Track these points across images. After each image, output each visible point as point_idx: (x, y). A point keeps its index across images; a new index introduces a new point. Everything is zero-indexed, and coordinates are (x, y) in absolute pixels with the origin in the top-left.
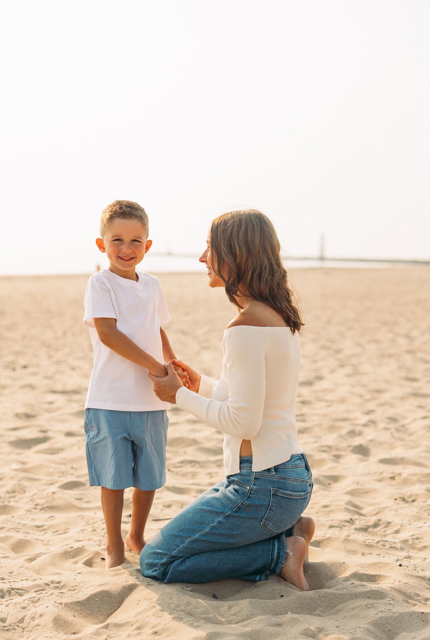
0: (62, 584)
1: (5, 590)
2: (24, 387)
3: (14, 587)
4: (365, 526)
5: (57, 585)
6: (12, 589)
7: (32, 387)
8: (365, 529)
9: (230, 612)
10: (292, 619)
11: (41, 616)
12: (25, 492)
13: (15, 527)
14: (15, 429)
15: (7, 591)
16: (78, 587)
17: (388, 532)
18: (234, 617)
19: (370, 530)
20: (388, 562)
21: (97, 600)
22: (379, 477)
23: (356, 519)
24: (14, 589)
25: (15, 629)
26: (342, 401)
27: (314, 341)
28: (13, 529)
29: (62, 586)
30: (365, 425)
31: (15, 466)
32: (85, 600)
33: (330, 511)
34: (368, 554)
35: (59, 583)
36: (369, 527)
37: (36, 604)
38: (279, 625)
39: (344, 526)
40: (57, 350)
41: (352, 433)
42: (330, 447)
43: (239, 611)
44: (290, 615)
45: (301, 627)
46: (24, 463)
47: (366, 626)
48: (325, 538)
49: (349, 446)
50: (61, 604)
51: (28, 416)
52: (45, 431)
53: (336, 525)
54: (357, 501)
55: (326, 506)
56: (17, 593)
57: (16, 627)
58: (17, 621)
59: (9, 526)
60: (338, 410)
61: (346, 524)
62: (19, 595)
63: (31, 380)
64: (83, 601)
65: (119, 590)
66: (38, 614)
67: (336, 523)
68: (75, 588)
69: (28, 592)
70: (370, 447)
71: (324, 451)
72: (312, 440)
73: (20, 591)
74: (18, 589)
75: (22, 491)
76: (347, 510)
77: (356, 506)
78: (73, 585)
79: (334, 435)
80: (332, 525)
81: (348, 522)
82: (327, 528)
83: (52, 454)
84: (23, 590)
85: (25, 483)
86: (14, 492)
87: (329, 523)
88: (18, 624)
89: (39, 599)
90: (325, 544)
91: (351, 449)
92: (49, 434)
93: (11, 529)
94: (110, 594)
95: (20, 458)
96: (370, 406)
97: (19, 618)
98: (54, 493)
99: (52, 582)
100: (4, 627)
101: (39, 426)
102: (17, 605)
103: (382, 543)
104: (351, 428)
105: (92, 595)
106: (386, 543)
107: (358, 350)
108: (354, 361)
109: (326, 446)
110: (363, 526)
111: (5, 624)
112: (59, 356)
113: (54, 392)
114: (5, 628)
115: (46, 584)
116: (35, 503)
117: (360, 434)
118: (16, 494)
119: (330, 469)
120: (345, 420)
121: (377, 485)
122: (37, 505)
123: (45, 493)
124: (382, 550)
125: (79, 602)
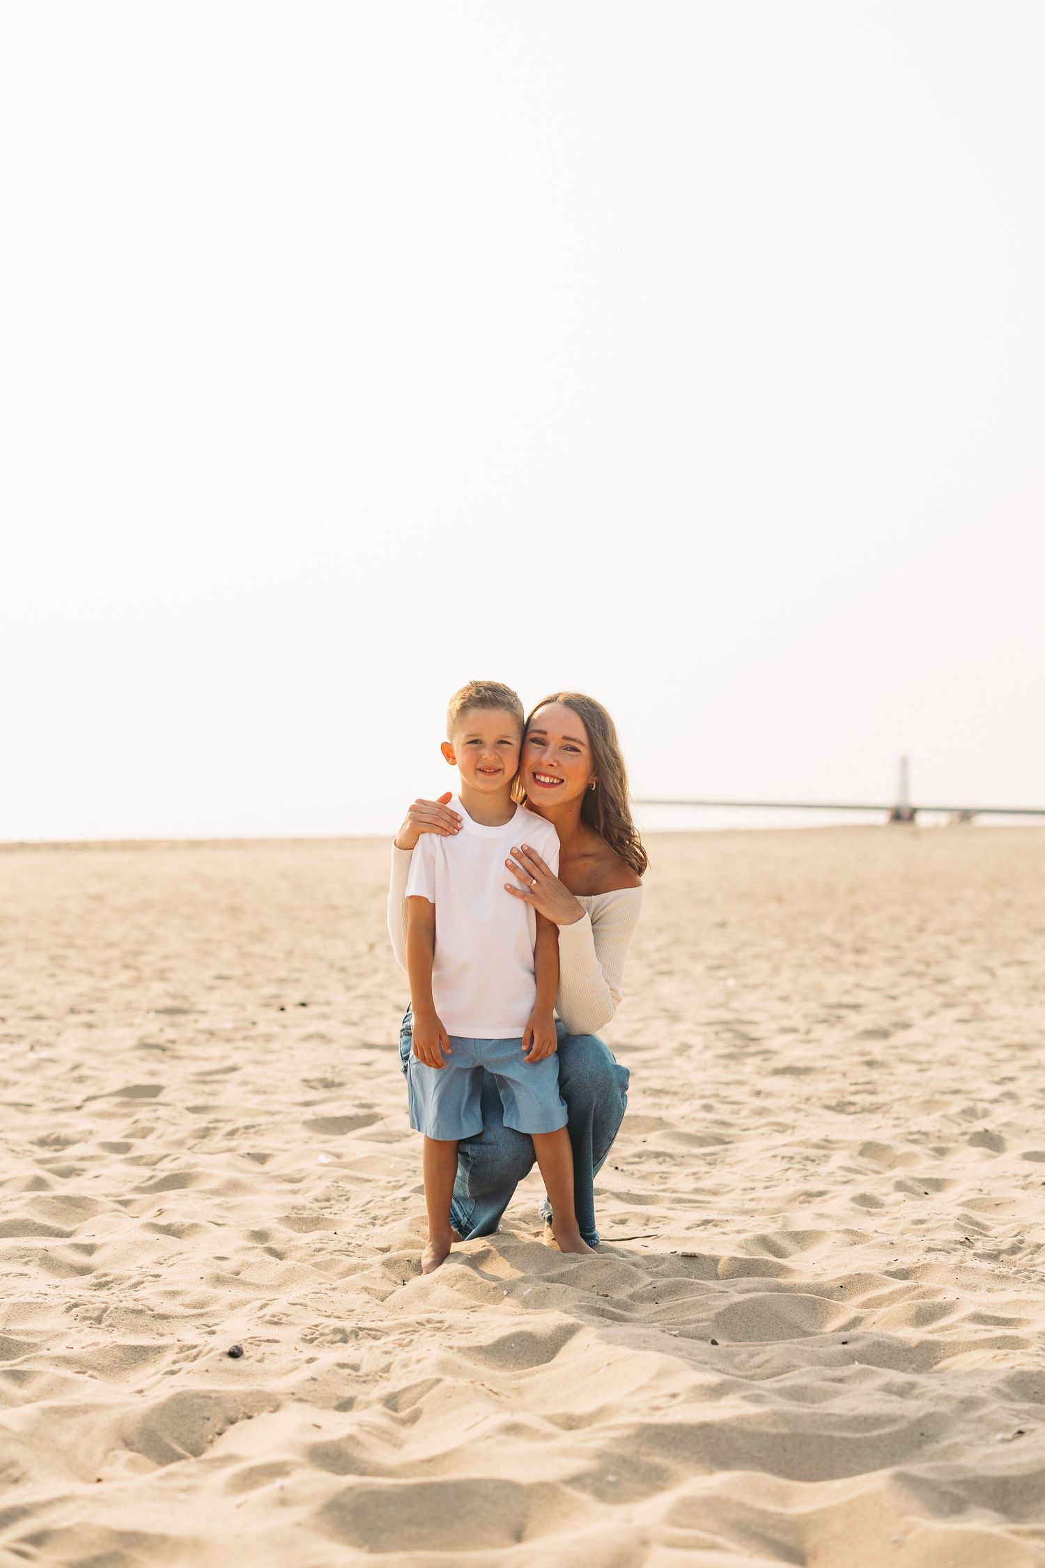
0: (446, 1325)
1: (348, 1330)
2: (309, 1037)
3: (364, 1327)
4: (994, 1250)
5: (438, 1325)
6: (360, 1328)
7: (323, 1038)
8: (994, 1256)
9: (750, 1364)
10: (863, 1370)
11: (418, 1361)
12: (348, 1200)
13: (343, 1249)
14: (307, 1104)
15: (352, 1332)
16: (474, 1329)
17: (1037, 1262)
18: (759, 1371)
19: (1004, 1257)
20: (1035, 1300)
21: (513, 1345)
22: (1022, 1183)
23: (977, 1240)
24: (364, 1329)
25: (376, 1381)
26: (950, 1062)
27: (890, 962)
28: (340, 1251)
29: (446, 1326)
30: (995, 1101)
31: (323, 1158)
32: (493, 1345)
33: (928, 1230)
34: (998, 1290)
35: (441, 1322)
36: (1000, 1252)
37: (407, 1349)
38: (840, 1380)
39: (955, 1250)
40: (360, 975)
41: (969, 1113)
42: (926, 1134)
43: (767, 1361)
44: (857, 1366)
45: (879, 1381)
46: (338, 1156)
47: (995, 1385)
48: (918, 1265)
49: (964, 1134)
50: (451, 1348)
51: (328, 1084)
52: (369, 1106)
53: (939, 1247)
54: (977, 1215)
55: (921, 1222)
56: (369, 1335)
57: (378, 1378)
58: (378, 1369)
59: (331, 1246)
60: (943, 1076)
61: (958, 1246)
62: (373, 1338)
63: (322, 1027)
64: (489, 1346)
65: (549, 1332)
66: (414, 1359)
67: (937, 1244)
68: (471, 1330)
69: (387, 1334)
70: (1004, 1135)
71: (915, 1142)
72: (891, 1122)
73: (373, 1333)
74: (370, 1329)
75: (343, 1198)
76: (959, 1228)
77: (977, 1224)
78: (466, 1326)
79: (936, 1115)
80: (932, 1246)
81: (961, 1243)
82: (922, 1252)
83: (390, 1142)
84: (378, 1331)
85: (348, 1186)
86: (328, 1200)
87: (926, 1244)
88: (380, 1374)
89: (412, 1341)
90: (918, 1275)
91: (967, 1137)
92: (377, 1110)
93: (336, 1251)
94: (534, 1337)
95: (330, 1147)
96: (1007, 1070)
97: (383, 1365)
98: (404, 1199)
99: (429, 1321)
100: (358, 1376)
101: (356, 1098)
102: (374, 1349)
103: (1026, 1273)
104: (965, 1104)
105: (503, 1338)
106: (1033, 1275)
107: (984, 978)
108: (974, 996)
109: (918, 1132)
110: (989, 1250)
111: (359, 1373)
112: (365, 986)
113: (371, 1046)
114: (361, 1379)
115: (418, 1323)
116: (372, 1215)
117: (986, 1114)
118: (332, 1202)
119: (927, 1168)
120: (956, 1092)
121: (1018, 1194)
122: (375, 1218)
123: (388, 1200)
124: (1024, 1284)
125: (481, 1347)
